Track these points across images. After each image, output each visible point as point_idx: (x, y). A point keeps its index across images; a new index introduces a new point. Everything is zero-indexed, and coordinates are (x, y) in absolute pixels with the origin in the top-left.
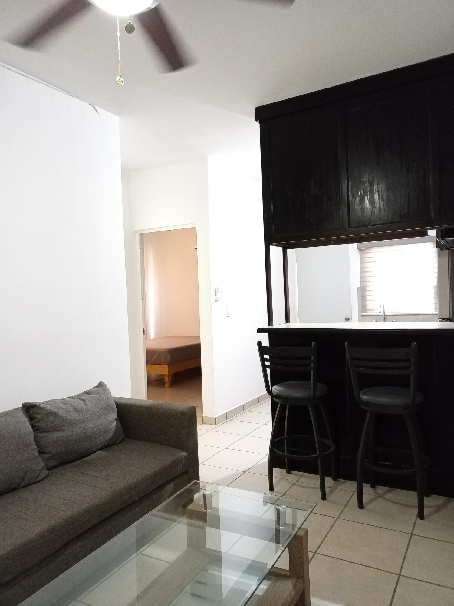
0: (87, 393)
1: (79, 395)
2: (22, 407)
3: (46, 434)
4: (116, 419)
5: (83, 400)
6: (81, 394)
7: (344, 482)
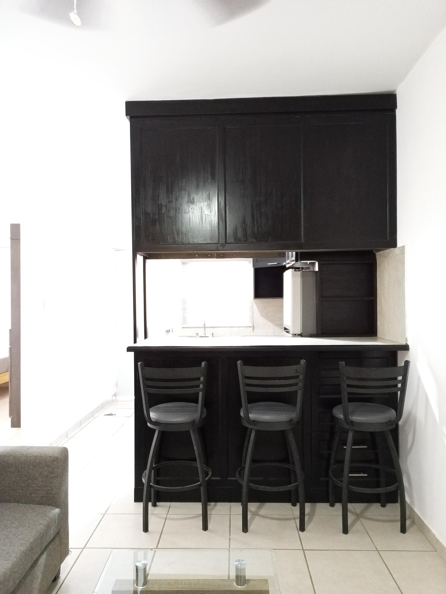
7: (215, 505)
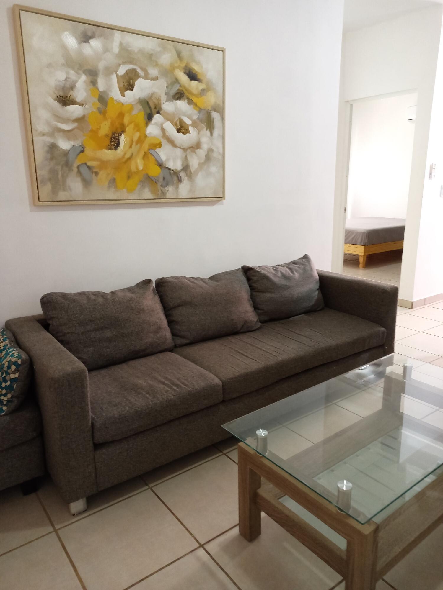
0: (294, 263)
1: (286, 264)
2: (241, 268)
3: (260, 294)
4: (318, 289)
5: (290, 269)
6: (289, 263)
